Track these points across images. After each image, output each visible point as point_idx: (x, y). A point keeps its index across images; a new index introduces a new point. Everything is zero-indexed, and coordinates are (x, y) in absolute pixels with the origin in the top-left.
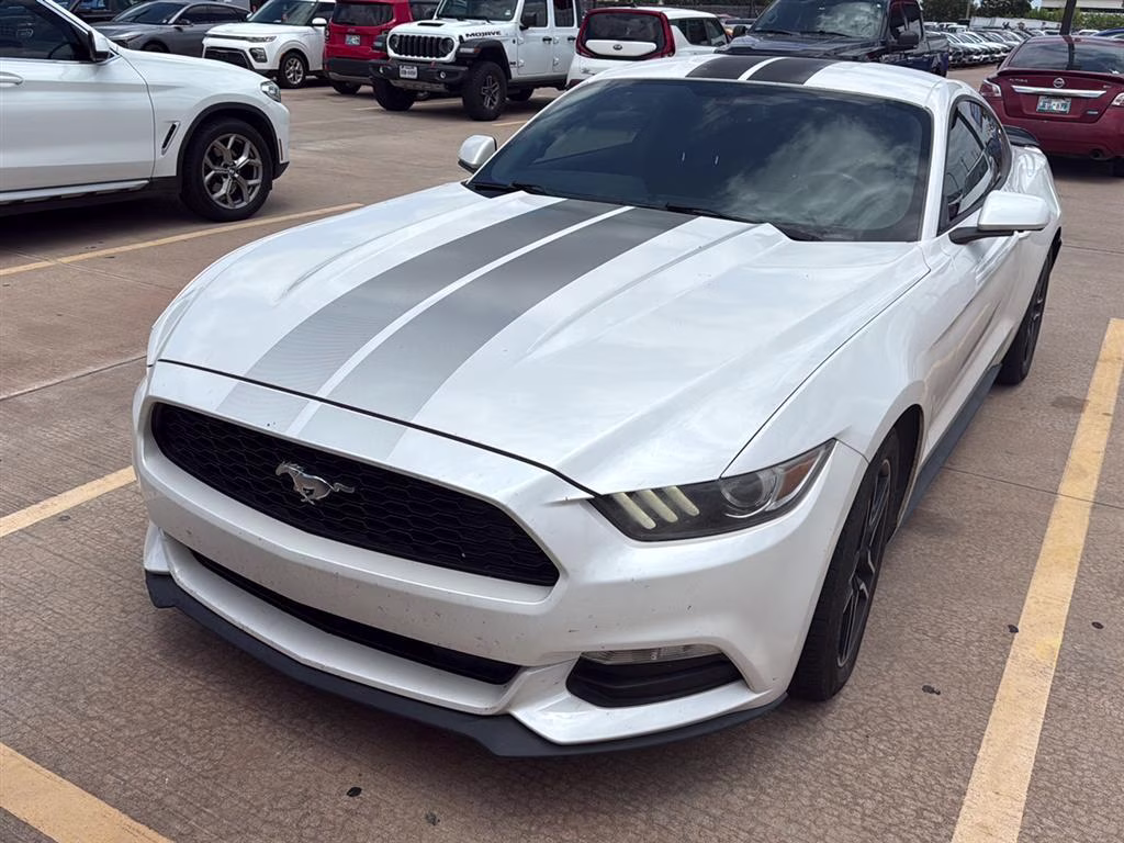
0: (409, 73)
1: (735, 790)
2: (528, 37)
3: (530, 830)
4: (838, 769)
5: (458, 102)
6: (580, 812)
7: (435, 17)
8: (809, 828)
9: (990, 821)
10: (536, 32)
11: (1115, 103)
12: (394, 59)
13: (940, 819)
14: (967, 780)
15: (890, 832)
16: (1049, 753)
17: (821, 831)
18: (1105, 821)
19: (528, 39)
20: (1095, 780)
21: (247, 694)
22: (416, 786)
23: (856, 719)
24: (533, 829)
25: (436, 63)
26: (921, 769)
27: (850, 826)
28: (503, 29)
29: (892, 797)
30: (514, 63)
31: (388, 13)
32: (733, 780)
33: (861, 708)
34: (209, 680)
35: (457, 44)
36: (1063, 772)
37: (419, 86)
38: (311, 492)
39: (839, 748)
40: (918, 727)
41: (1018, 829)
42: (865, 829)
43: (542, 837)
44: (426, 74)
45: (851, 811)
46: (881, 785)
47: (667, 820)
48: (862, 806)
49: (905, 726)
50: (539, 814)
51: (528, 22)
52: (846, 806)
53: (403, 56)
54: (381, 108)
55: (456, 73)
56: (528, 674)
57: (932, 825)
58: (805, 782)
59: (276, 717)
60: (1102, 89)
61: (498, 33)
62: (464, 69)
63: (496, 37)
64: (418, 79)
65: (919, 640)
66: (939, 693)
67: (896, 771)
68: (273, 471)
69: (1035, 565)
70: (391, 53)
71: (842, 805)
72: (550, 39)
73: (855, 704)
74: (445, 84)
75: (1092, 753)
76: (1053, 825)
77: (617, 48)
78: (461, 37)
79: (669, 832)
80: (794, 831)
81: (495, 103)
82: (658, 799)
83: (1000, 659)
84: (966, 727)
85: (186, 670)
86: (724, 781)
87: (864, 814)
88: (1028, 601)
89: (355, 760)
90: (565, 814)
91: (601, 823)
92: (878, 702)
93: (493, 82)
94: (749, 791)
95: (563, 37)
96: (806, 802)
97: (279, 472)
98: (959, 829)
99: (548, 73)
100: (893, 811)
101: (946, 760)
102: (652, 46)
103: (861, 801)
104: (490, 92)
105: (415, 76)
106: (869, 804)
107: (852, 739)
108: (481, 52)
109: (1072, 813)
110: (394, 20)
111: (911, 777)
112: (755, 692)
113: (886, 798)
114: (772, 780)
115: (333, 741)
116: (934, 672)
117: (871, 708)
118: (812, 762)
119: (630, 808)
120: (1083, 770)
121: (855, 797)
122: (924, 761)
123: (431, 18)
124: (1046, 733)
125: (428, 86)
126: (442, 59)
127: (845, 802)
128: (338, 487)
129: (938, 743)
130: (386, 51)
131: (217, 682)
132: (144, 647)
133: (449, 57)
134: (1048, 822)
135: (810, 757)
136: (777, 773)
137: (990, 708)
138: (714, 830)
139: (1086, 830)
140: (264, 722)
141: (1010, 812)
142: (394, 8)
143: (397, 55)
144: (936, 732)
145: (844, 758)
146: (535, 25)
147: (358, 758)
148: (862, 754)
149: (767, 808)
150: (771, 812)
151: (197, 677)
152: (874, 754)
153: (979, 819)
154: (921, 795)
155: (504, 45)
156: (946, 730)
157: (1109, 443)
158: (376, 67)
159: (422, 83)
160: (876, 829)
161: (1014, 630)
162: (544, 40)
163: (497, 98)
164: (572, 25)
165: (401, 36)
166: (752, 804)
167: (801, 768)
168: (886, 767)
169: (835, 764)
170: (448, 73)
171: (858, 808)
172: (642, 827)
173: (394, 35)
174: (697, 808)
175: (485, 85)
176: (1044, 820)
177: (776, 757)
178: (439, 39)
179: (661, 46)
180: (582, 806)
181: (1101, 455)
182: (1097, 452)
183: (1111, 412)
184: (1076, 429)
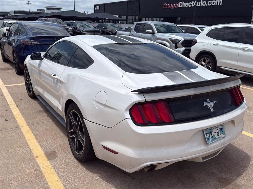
181: (27, 140)
182: (28, 140)
183: (36, 158)
184: (40, 145)
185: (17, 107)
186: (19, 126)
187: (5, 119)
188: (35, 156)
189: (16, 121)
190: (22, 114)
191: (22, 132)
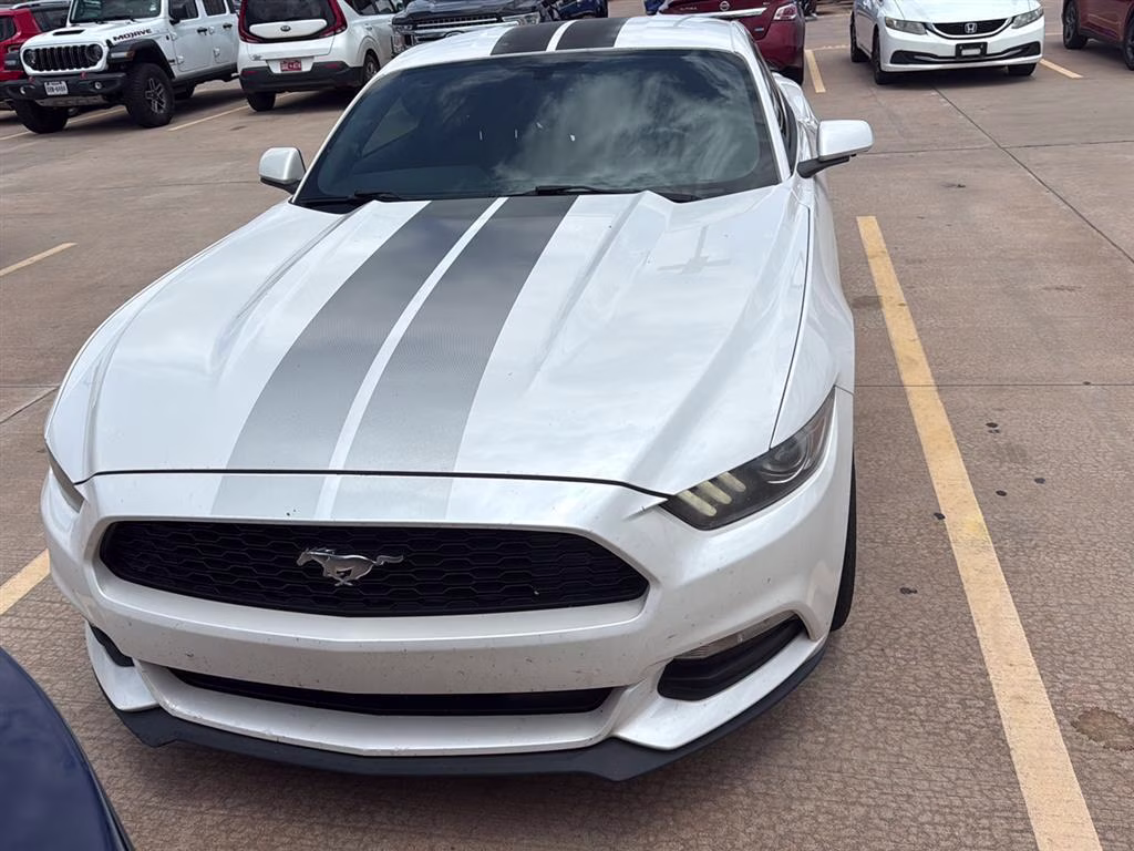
0: (57, 89)
1: (805, 737)
2: (182, 31)
3: (649, 842)
4: (876, 688)
5: (121, 110)
6: (684, 808)
7: (68, 24)
8: (885, 750)
9: (1021, 692)
10: (188, 24)
11: (775, 18)
12: (35, 76)
13: (982, 704)
14: (982, 661)
15: (951, 729)
16: (1029, 617)
17: (896, 749)
18: (1102, 660)
19: (181, 33)
20: (1075, 627)
21: (281, 807)
22: (514, 840)
23: (864, 637)
24: (651, 839)
25: (87, 73)
26: (941, 664)
27: (917, 735)
28: (153, 26)
29: (933, 697)
30: (173, 61)
31: (9, 26)
32: (798, 728)
33: (862, 626)
34: (229, 806)
35: (105, 50)
36: (1049, 629)
37: (72, 101)
38: (348, 573)
39: (866, 668)
40: (917, 626)
41: (1044, 690)
42: (929, 734)
43: (664, 844)
44: (76, 87)
45: (910, 721)
46: (919, 690)
47: (764, 786)
48: (915, 714)
49: (907, 630)
50: (648, 824)
51: (177, 16)
52: (903, 719)
53: (45, 72)
54: (30, 132)
55: (112, 81)
56: (629, 691)
57: (979, 711)
58: (857, 710)
59: (327, 821)
60: (762, 6)
61: (148, 31)
62: (121, 75)
63: (146, 36)
64: (70, 94)
65: (873, 549)
66: (916, 592)
67: (924, 673)
68: (293, 562)
69: (923, 455)
70: (29, 70)
71: (899, 719)
72: (205, 30)
73: (856, 623)
74: (102, 94)
75: (1060, 605)
76: (1068, 677)
77: (286, 29)
78: (108, 42)
79: (773, 797)
80: (875, 757)
81: (164, 106)
82: (745, 770)
83: (945, 546)
84: (955, 615)
85: (197, 804)
86: (792, 732)
87: (922, 721)
88: (937, 488)
89: (439, 836)
90: (672, 815)
91: (708, 811)
92: (872, 616)
93: (156, 85)
94: (817, 733)
95: (219, 25)
96: (869, 727)
97: (301, 561)
98: (1001, 706)
99: (211, 65)
100: (942, 710)
101: (957, 650)
102: (321, 23)
103: (912, 710)
104: (155, 96)
105: (66, 92)
106: (920, 710)
107: (872, 656)
108: (136, 55)
109: (1075, 662)
110: (19, 34)
111: (938, 674)
112: (816, 641)
113: (930, 700)
114: (829, 717)
115: (403, 824)
116: (901, 574)
117: (870, 623)
118: (852, 689)
119: (726, 787)
120: (1062, 623)
121: (905, 708)
122: (940, 656)
123: (64, 26)
124: (1017, 600)
125: (83, 101)
126: (91, 68)
127: (899, 715)
128: (382, 560)
129: (941, 636)
130: (23, 69)
131: (240, 805)
132: (132, 795)
133: (101, 65)
134: (1062, 676)
135: (848, 684)
136: (830, 708)
137: (963, 592)
138: (808, 780)
139: (1093, 673)
140: (318, 830)
141: (1030, 677)
142: (15, 20)
143: (37, 72)
144: (935, 628)
145: (876, 676)
146: (187, 18)
147: (439, 832)
148: (887, 667)
149: (840, 744)
150: (847, 746)
151: (214, 807)
152: (896, 663)
153: (1010, 692)
154: (955, 687)
155: (158, 42)
156: (940, 623)
157: (918, 330)
158: (16, 89)
159: (75, 98)
160: (938, 731)
161: (941, 517)
162: (199, 31)
163: (163, 100)
164: (225, 12)
165: (37, 50)
166: (826, 744)
167: (847, 698)
168: (914, 672)
169: (872, 684)
170: (104, 83)
171: (913, 717)
172: (747, 801)
173: (27, 51)
174: (782, 766)
175: (148, 89)
176: (1058, 675)
177: (820, 694)
178: (83, 47)
179: (331, 22)
180: (682, 801)
181: (918, 342)
182: (914, 340)
183: (904, 302)
184: (885, 324)
185: (943, 513)
186: (939, 391)
187: (1002, 434)
188: (905, 308)
189: (948, 415)
190: (919, 444)
191: (930, 365)
